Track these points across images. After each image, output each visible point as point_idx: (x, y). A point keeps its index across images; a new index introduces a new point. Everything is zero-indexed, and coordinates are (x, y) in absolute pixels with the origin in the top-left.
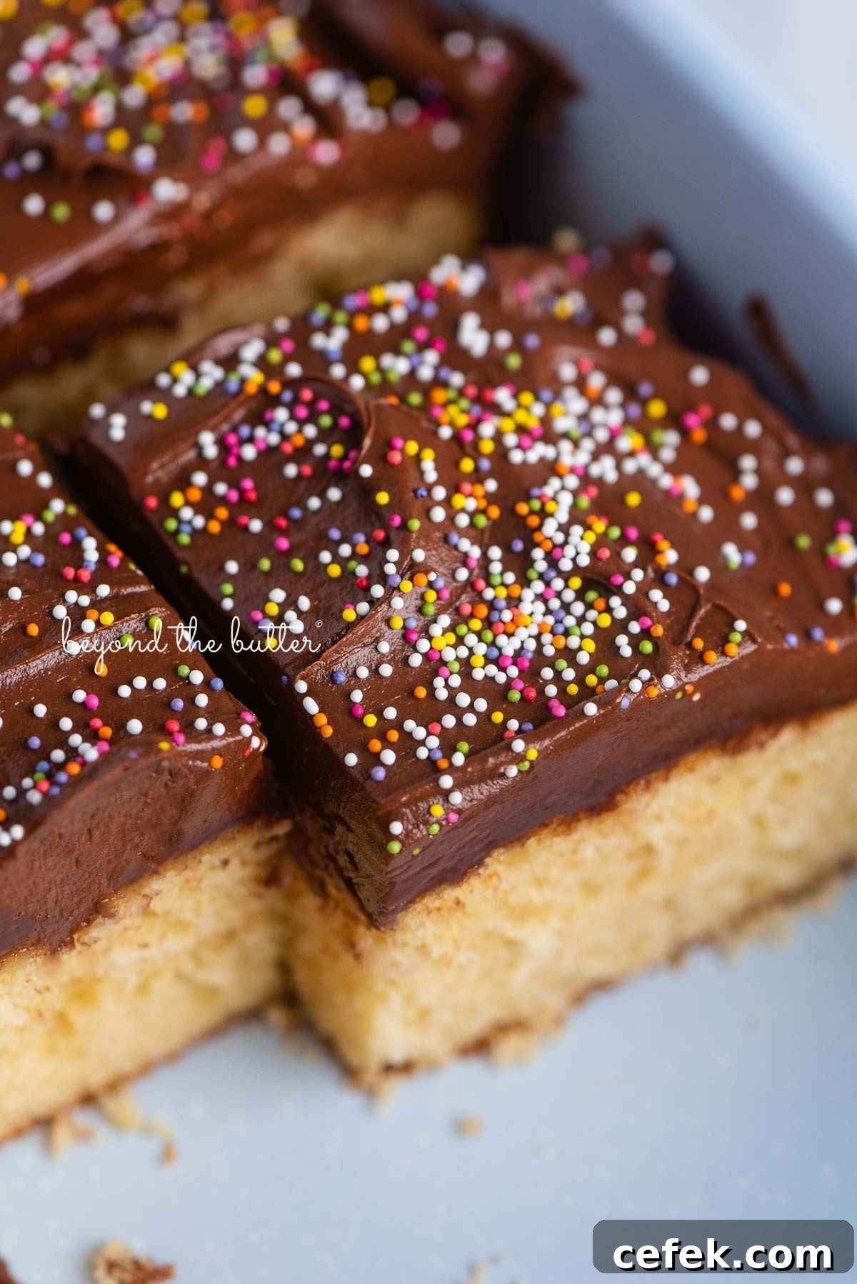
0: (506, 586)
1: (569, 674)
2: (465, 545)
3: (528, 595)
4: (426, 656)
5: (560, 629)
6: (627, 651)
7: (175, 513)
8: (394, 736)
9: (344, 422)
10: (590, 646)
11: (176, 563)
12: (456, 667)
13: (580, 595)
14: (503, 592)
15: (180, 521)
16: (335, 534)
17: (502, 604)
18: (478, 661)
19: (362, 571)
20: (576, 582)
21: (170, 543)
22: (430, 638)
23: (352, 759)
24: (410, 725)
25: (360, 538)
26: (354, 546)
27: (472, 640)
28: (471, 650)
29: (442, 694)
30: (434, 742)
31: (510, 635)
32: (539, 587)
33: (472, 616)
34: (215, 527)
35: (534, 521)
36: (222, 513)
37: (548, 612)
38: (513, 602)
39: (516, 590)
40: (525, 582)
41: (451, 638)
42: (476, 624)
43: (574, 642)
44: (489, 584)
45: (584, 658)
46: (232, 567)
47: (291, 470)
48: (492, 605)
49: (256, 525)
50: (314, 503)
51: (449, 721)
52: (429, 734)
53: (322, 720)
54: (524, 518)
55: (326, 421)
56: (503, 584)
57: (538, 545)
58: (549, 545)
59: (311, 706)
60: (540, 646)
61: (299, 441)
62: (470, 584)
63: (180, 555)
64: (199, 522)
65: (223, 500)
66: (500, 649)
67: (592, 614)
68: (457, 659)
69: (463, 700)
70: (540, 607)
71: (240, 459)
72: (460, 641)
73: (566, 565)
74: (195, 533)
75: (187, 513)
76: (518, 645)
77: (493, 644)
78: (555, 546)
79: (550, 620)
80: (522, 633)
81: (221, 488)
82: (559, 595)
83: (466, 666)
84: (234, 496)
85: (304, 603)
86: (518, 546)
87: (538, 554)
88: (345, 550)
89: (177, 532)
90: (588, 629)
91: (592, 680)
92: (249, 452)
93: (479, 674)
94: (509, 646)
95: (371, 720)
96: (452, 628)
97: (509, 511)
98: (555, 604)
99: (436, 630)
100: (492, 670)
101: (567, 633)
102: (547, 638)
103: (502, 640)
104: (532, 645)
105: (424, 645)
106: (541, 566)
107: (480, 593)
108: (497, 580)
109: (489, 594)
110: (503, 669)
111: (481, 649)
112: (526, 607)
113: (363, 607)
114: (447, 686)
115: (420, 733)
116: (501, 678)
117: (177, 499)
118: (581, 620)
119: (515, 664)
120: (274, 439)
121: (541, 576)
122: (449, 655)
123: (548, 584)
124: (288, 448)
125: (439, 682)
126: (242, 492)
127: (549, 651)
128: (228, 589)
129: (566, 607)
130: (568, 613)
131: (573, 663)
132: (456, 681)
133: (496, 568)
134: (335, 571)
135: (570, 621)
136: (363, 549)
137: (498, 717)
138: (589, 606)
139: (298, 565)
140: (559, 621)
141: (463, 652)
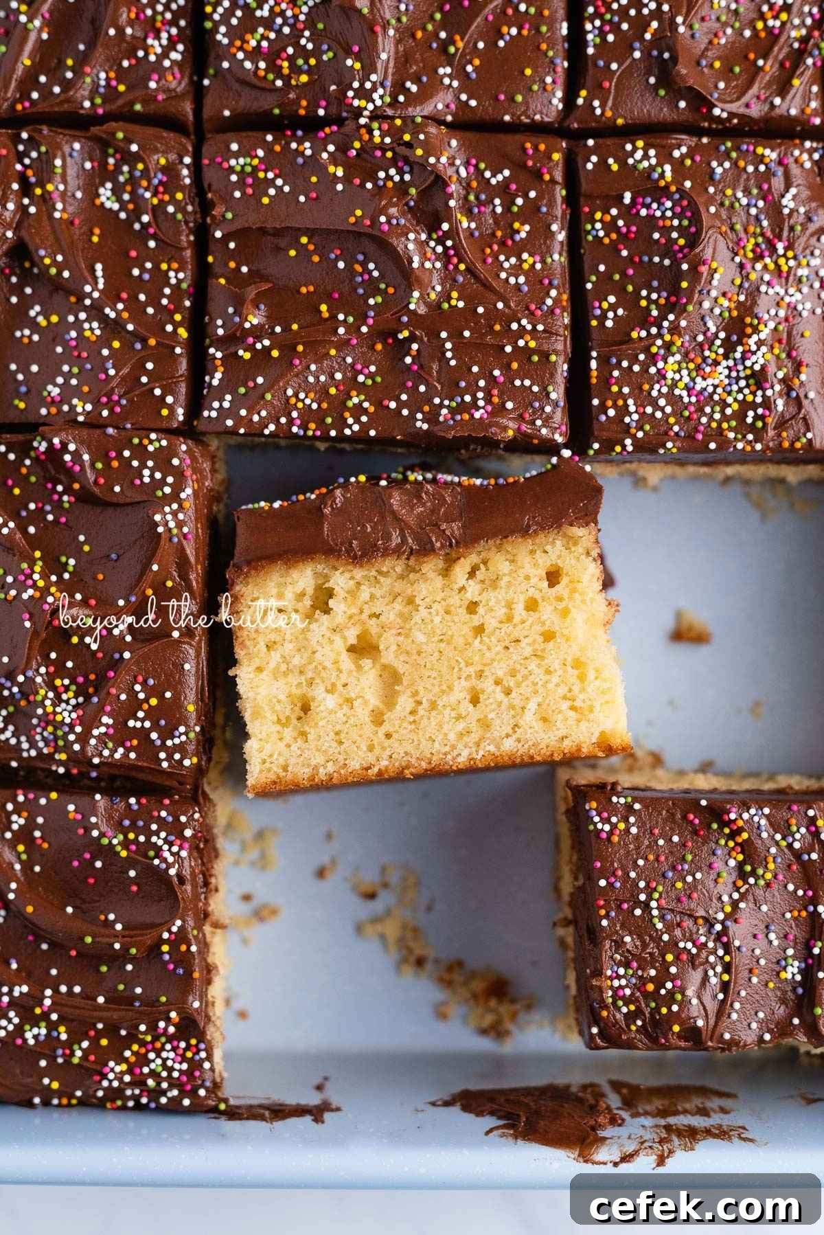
0: (717, 354)
1: (717, 416)
2: (710, 324)
3: (724, 363)
4: (659, 371)
5: (728, 389)
6: (749, 420)
7: (593, 222)
8: (620, 402)
9: (693, 229)
10: (736, 406)
11: (580, 246)
12: (669, 382)
13: (747, 378)
14: (713, 356)
15: (593, 228)
16: (655, 284)
17: (710, 361)
18: (681, 385)
19: (655, 313)
20: (748, 372)
21: (583, 235)
22: (666, 363)
23: (596, 402)
24: (630, 402)
25: (664, 294)
26: (659, 297)
27: (684, 372)
28: (682, 377)
29: (655, 393)
30: (635, 417)
31: (704, 379)
32: (731, 363)
33: (692, 361)
34: (607, 241)
35: (749, 330)
36: (614, 236)
37: (729, 377)
38: (716, 363)
39: (720, 358)
40: (726, 357)
41: (676, 367)
42: (692, 366)
43: (730, 400)
44: (710, 349)
45: (729, 411)
46: (602, 268)
47: (656, 236)
48: (705, 359)
49: (625, 253)
50: (656, 259)
51: (649, 410)
52: (636, 412)
53: (594, 374)
54: (746, 325)
55: (685, 223)
56: (716, 352)
57: (742, 345)
58: (747, 348)
59: (594, 364)
60: (714, 392)
61: (668, 223)
62: (701, 345)
63: (584, 244)
64: (601, 234)
65: (618, 229)
66: (695, 383)
67: (746, 391)
68: (673, 379)
69: (662, 402)
70: (726, 372)
71: (638, 212)
72: (679, 371)
73: (748, 363)
74: (596, 237)
75: (598, 226)
76: (704, 386)
77: (693, 380)
78: (750, 351)
79: (727, 381)
80: (710, 381)
81: (621, 223)
82: (738, 371)
83: (675, 384)
84: (624, 230)
85: (620, 312)
86: (735, 338)
87: (740, 349)
88: (654, 296)
89: (589, 232)
90: (740, 397)
91: (725, 425)
92: (644, 212)
93: (677, 392)
94: (700, 384)
95: (615, 389)
96: (679, 363)
97: (741, 319)
98: (734, 374)
99: (671, 360)
100: (685, 393)
101: (729, 393)
102: (719, 390)
103: (699, 380)
104: (710, 389)
105: (661, 364)
106: (738, 355)
107: (703, 351)
108: (715, 348)
109: (707, 353)
110: (689, 396)
111: (686, 379)
112: (720, 369)
113: (643, 334)
114: (659, 391)
115: (632, 408)
116: (686, 400)
117: (598, 215)
118: (740, 390)
119: (696, 396)
120: (658, 214)
121: (735, 359)
122: (670, 375)
123: (736, 365)
124: (661, 223)
125: (657, 387)
126: (629, 231)
127: (716, 397)
128: (594, 278)
129: (738, 379)
130: (737, 383)
131: (722, 412)
132: (665, 390)
133: (718, 342)
134: (644, 303)
135: (735, 388)
136: (662, 301)
137: (672, 420)
138: (748, 386)
139: (630, 288)
140: (730, 385)
141: (677, 377)
